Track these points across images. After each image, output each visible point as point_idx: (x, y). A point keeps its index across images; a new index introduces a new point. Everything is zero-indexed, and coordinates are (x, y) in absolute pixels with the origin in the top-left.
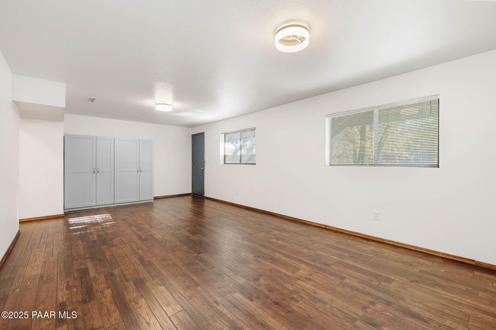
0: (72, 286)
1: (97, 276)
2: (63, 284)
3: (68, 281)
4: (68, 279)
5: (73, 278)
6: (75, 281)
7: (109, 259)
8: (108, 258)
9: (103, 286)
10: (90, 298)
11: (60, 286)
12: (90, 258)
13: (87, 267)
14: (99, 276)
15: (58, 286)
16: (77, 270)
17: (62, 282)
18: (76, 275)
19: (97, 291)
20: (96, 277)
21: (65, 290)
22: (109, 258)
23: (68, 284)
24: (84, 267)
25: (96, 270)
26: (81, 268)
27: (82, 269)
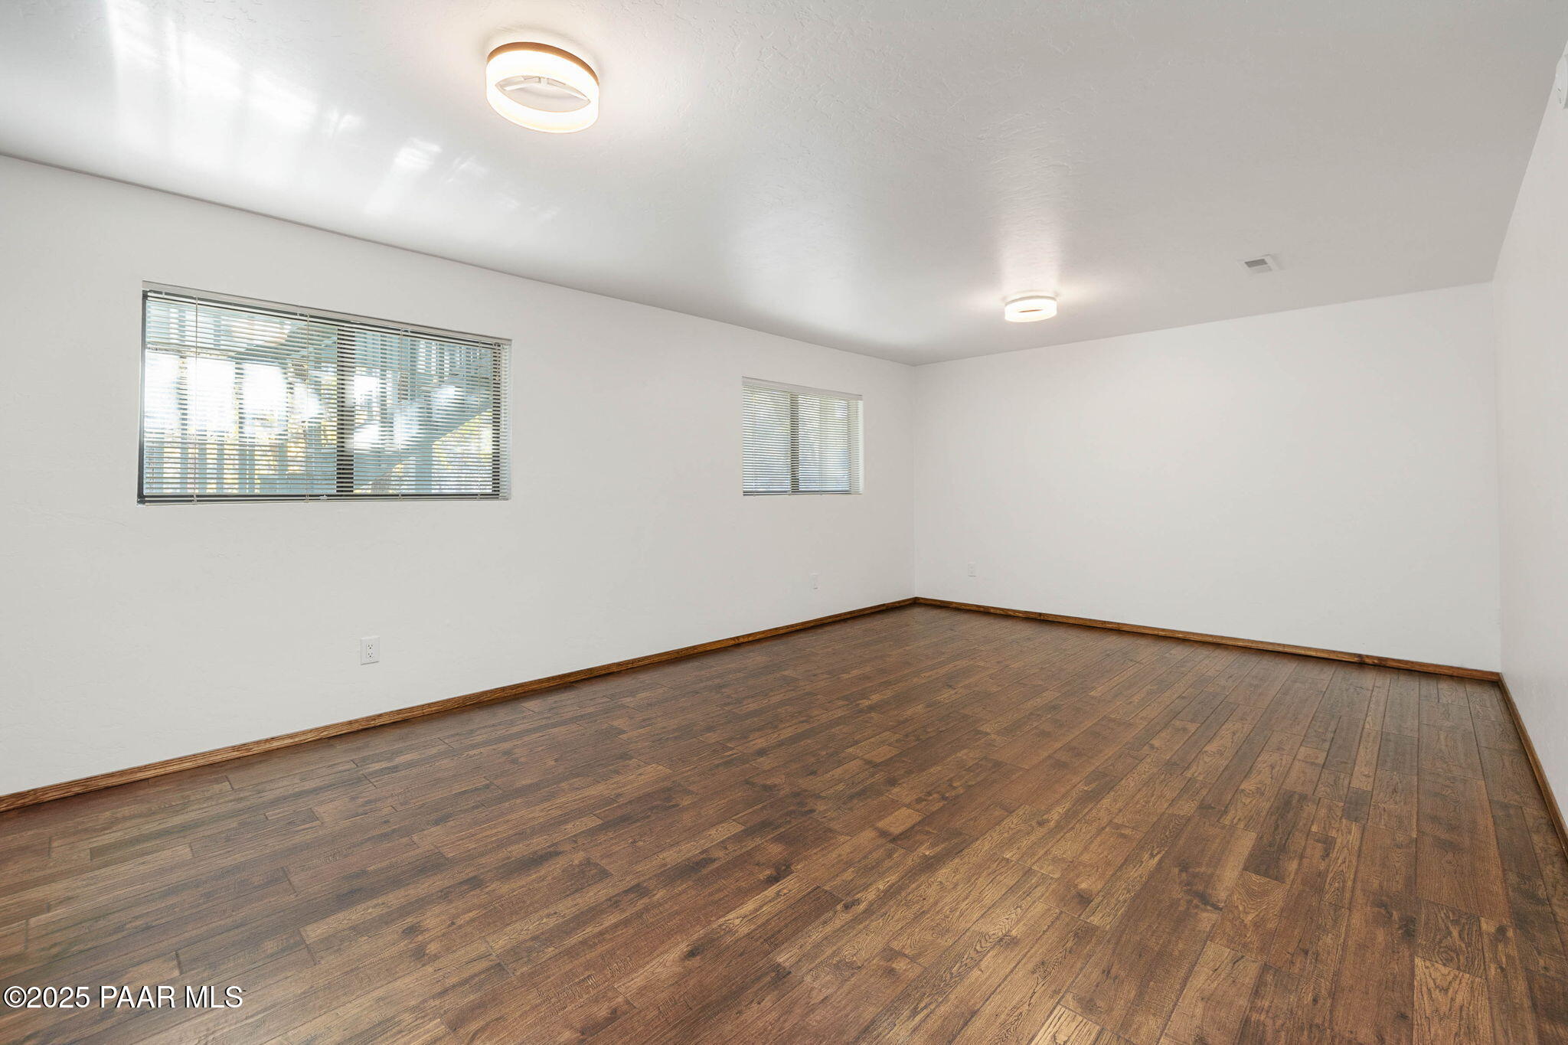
0: (1318, 841)
1: (1241, 825)
2: (1340, 861)
3: (1324, 860)
4: (1322, 867)
5: (1306, 861)
6: (1305, 848)
7: (1158, 853)
8: (1157, 859)
9: (1249, 800)
10: (1291, 796)
11: (1350, 861)
12: (1205, 899)
13: (1245, 869)
14: (1237, 824)
15: (1354, 863)
16: (1279, 878)
17: (1341, 869)
18: (1293, 866)
19: (1268, 800)
20: (1246, 827)
21: (1339, 840)
22: (1152, 856)
23: (1326, 855)
24: (1254, 877)
25: (1228, 842)
26: (1264, 880)
27: (1266, 874)
